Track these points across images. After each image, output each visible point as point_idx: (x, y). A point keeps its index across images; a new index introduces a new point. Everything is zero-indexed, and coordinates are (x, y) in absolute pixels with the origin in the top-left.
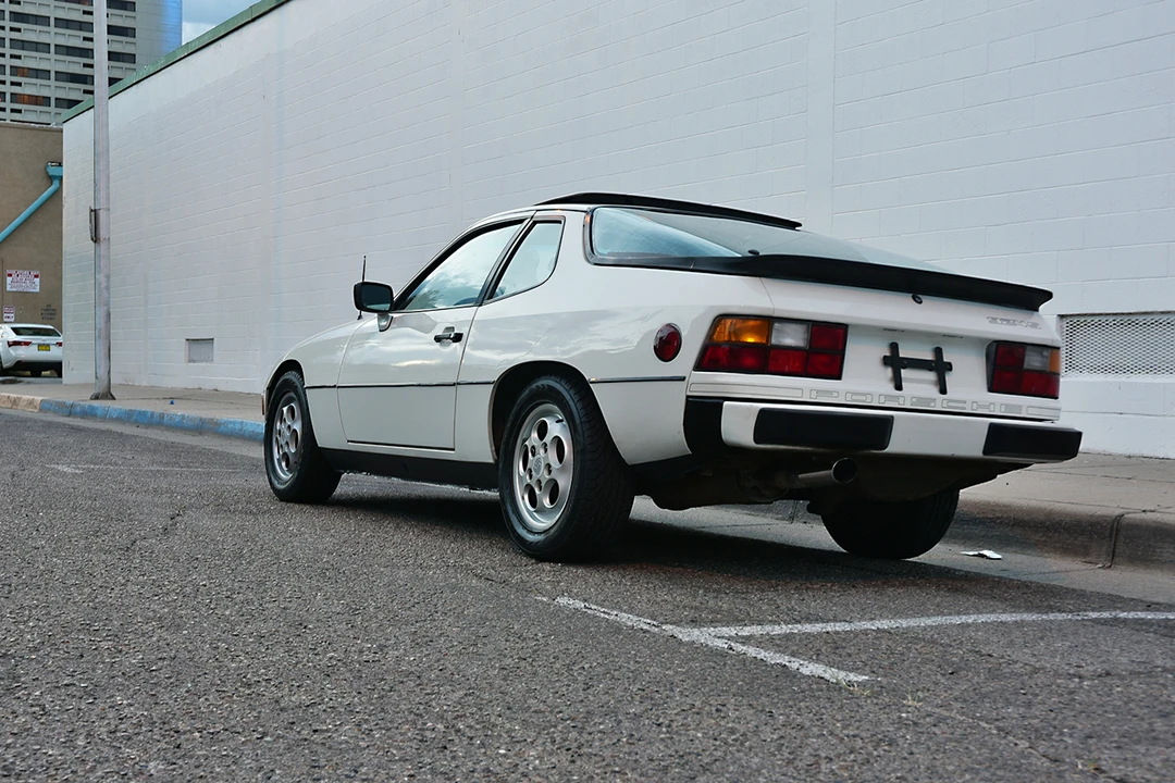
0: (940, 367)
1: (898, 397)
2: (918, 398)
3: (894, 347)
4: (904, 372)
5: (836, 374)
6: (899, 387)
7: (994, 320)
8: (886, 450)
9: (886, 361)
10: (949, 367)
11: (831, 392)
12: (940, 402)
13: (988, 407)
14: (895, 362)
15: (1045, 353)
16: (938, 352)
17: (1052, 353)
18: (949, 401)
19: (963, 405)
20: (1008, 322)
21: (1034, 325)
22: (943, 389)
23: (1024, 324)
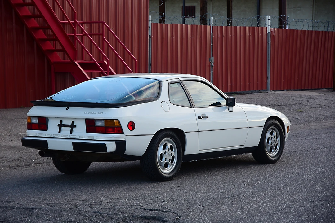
1: (58, 135)
2: (63, 135)
3: (61, 122)
4: (62, 128)
5: (46, 129)
6: (59, 132)
7: (86, 113)
8: (49, 149)
9: (58, 125)
11: (42, 134)
12: (69, 136)
13: (83, 137)
15: (103, 121)
17: (106, 121)
18: (72, 136)
19: (75, 137)
20: (91, 113)
21: (100, 113)
22: (71, 133)
23: (97, 113)
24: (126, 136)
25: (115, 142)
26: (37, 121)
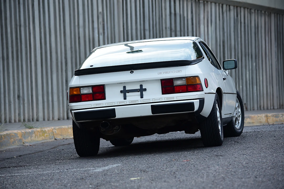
0: (142, 90)
1: (124, 102)
2: (131, 101)
3: (124, 87)
4: (127, 94)
5: (104, 98)
7: (161, 73)
8: (116, 118)
9: (122, 92)
10: (145, 90)
11: (101, 104)
12: (140, 101)
13: (159, 99)
14: (125, 92)
15: (184, 79)
16: (141, 86)
17: (187, 78)
18: (143, 100)
19: (149, 100)
20: (166, 73)
21: (179, 71)
22: (142, 97)
23: (174, 72)
24: (205, 93)
25: (198, 100)
26: (90, 91)
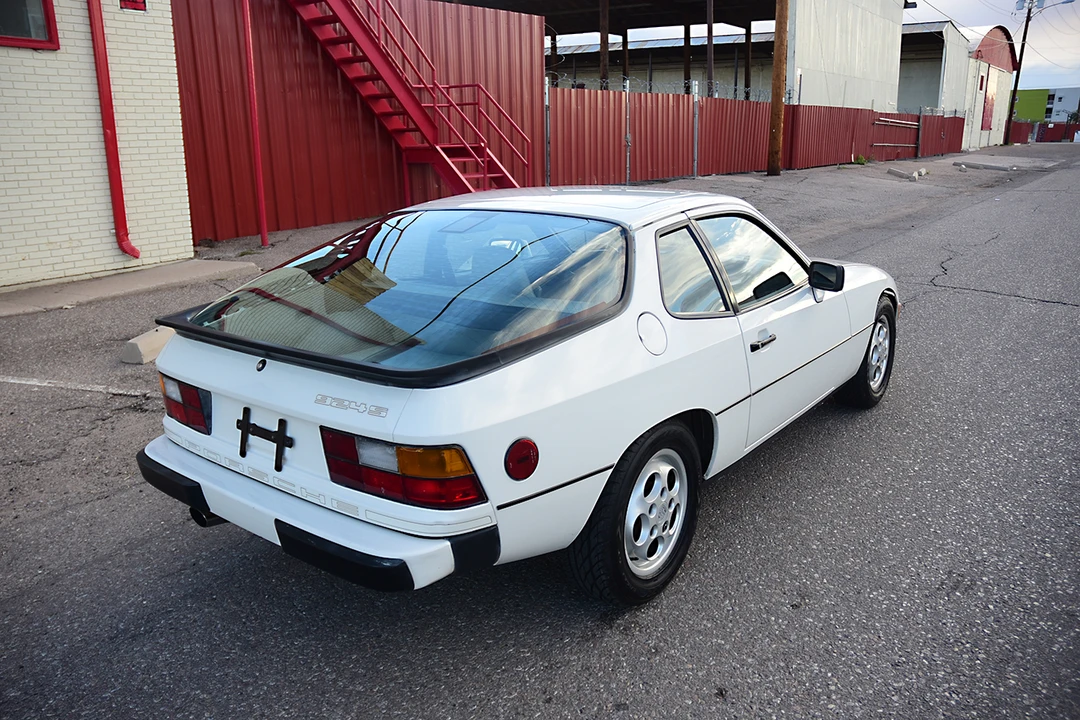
0: (281, 440)
2: (254, 470)
3: (247, 411)
5: (209, 430)
6: (243, 454)
7: (323, 400)
9: (239, 424)
10: (290, 443)
11: (196, 446)
12: (273, 477)
13: (318, 497)
14: (246, 427)
15: (390, 451)
16: (282, 423)
17: (402, 450)
18: (280, 480)
19: (292, 488)
20: (341, 404)
23: (363, 408)
24: (499, 508)
25: (448, 542)
26: (178, 394)
